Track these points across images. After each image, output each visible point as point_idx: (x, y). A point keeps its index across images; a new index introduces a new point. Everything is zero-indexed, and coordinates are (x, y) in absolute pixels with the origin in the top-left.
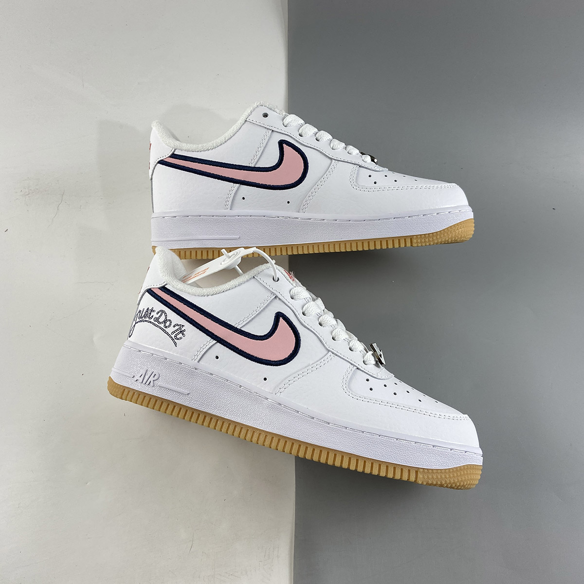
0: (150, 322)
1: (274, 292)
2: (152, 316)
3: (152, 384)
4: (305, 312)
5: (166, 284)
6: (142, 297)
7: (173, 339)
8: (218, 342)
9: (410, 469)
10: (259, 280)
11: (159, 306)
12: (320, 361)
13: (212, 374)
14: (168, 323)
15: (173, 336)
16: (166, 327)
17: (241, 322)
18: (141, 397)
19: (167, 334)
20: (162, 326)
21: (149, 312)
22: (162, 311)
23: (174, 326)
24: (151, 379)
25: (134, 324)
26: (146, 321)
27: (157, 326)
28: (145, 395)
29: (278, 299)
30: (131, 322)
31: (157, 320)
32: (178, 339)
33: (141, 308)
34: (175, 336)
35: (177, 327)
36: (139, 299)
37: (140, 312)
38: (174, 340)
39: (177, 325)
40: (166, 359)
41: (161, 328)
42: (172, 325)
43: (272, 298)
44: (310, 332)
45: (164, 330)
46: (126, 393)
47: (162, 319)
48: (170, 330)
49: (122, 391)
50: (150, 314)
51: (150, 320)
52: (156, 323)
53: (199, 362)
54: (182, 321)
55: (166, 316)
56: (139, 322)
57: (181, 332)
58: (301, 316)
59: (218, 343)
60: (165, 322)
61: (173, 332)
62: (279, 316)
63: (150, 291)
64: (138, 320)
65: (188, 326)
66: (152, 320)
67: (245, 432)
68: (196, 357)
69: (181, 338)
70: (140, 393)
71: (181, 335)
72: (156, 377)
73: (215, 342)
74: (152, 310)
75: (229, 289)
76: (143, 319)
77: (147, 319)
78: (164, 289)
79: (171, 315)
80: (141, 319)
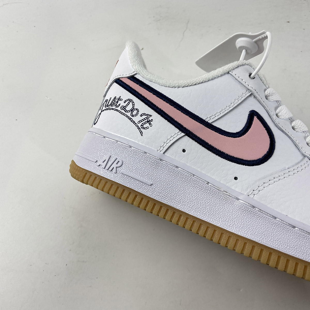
0: (117, 110)
1: (250, 88)
2: (119, 105)
3: (114, 170)
4: (278, 115)
5: (136, 74)
6: (109, 88)
7: (139, 128)
8: (187, 135)
10: (234, 75)
11: (127, 95)
12: (297, 166)
13: (177, 167)
14: (135, 112)
15: (139, 125)
16: (133, 116)
17: (213, 116)
18: (103, 182)
19: (134, 122)
20: (129, 114)
21: (116, 101)
22: (130, 100)
23: (141, 116)
24: (114, 165)
25: (100, 112)
26: (112, 109)
27: (124, 114)
28: (107, 181)
29: (253, 97)
30: (97, 110)
31: (124, 108)
32: (144, 128)
33: (107, 97)
34: (141, 125)
35: (144, 117)
36: (106, 90)
37: (106, 101)
38: (141, 129)
39: (145, 114)
40: (131, 147)
41: (127, 116)
42: (140, 114)
43: (247, 95)
44: (284, 135)
45: (130, 119)
46: (87, 177)
47: (129, 108)
48: (137, 119)
49: (84, 174)
50: (117, 102)
51: (116, 108)
52: (123, 111)
53: (164, 153)
54: (149, 111)
55: (133, 105)
56: (105, 110)
57: (148, 122)
58: (274, 117)
59: (186, 137)
60: (132, 110)
61: (140, 122)
62: (253, 114)
63: (118, 81)
64: (104, 108)
65: (155, 116)
66: (119, 109)
67: (212, 233)
68: (162, 148)
69: (147, 128)
70: (102, 178)
71: (147, 125)
72: (119, 164)
73: (183, 134)
74: (120, 99)
75: (196, 84)
76: (110, 107)
77: (114, 107)
78: (132, 78)
79: (139, 104)
80: (107, 108)
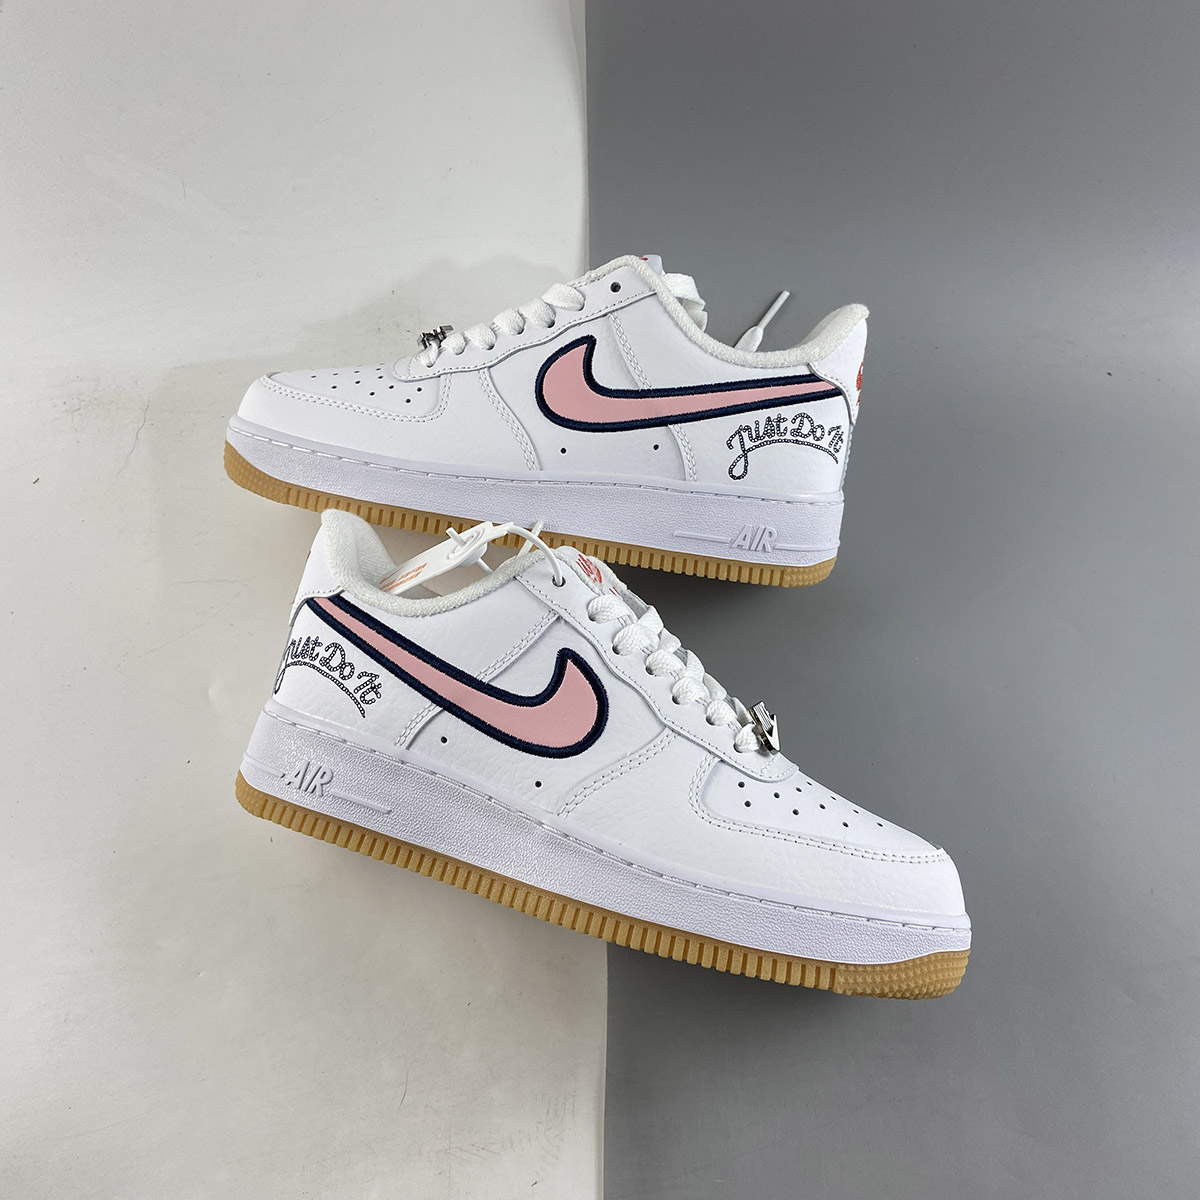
0: (314, 667)
1: (556, 608)
2: (317, 655)
3: (318, 791)
4: (619, 648)
5: (342, 591)
6: (297, 613)
7: (357, 703)
8: (445, 709)
9: (819, 965)
10: (525, 583)
11: (330, 635)
12: (647, 748)
13: (434, 773)
14: (347, 671)
15: (358, 696)
16: (344, 678)
17: (491, 670)
18: (299, 815)
19: (347, 691)
20: (336, 675)
21: (311, 646)
22: (336, 646)
23: (360, 677)
24: (317, 781)
25: (283, 667)
26: (305, 664)
27: (327, 676)
28: (307, 812)
29: (563, 622)
30: (277, 663)
31: (326, 662)
32: (367, 702)
33: (295, 636)
34: (361, 697)
35: (364, 679)
36: (292, 617)
37: (293, 643)
38: (361, 703)
39: (364, 674)
40: (345, 741)
41: (333, 679)
42: (356, 674)
43: (552, 621)
44: (626, 687)
45: (339, 684)
46: (269, 807)
47: (336, 662)
48: (352, 684)
49: (262, 802)
50: (313, 649)
51: (312, 662)
52: (324, 669)
53: (408, 748)
54: (374, 667)
55: (343, 656)
56: (293, 664)
57: (372, 688)
58: (609, 655)
59: (446, 712)
60: (342, 666)
61: (358, 689)
62: (565, 656)
63: (311, 603)
64: (290, 661)
65: (385, 677)
66: (316, 663)
67: (500, 889)
68: (403, 739)
69: (373, 701)
70: (296, 809)
71: (371, 695)
72: (326, 778)
73: (439, 709)
74: (317, 643)
75: (466, 603)
76: (300, 659)
77: (307, 660)
78: (338, 600)
79: (354, 654)
80: (295, 660)
